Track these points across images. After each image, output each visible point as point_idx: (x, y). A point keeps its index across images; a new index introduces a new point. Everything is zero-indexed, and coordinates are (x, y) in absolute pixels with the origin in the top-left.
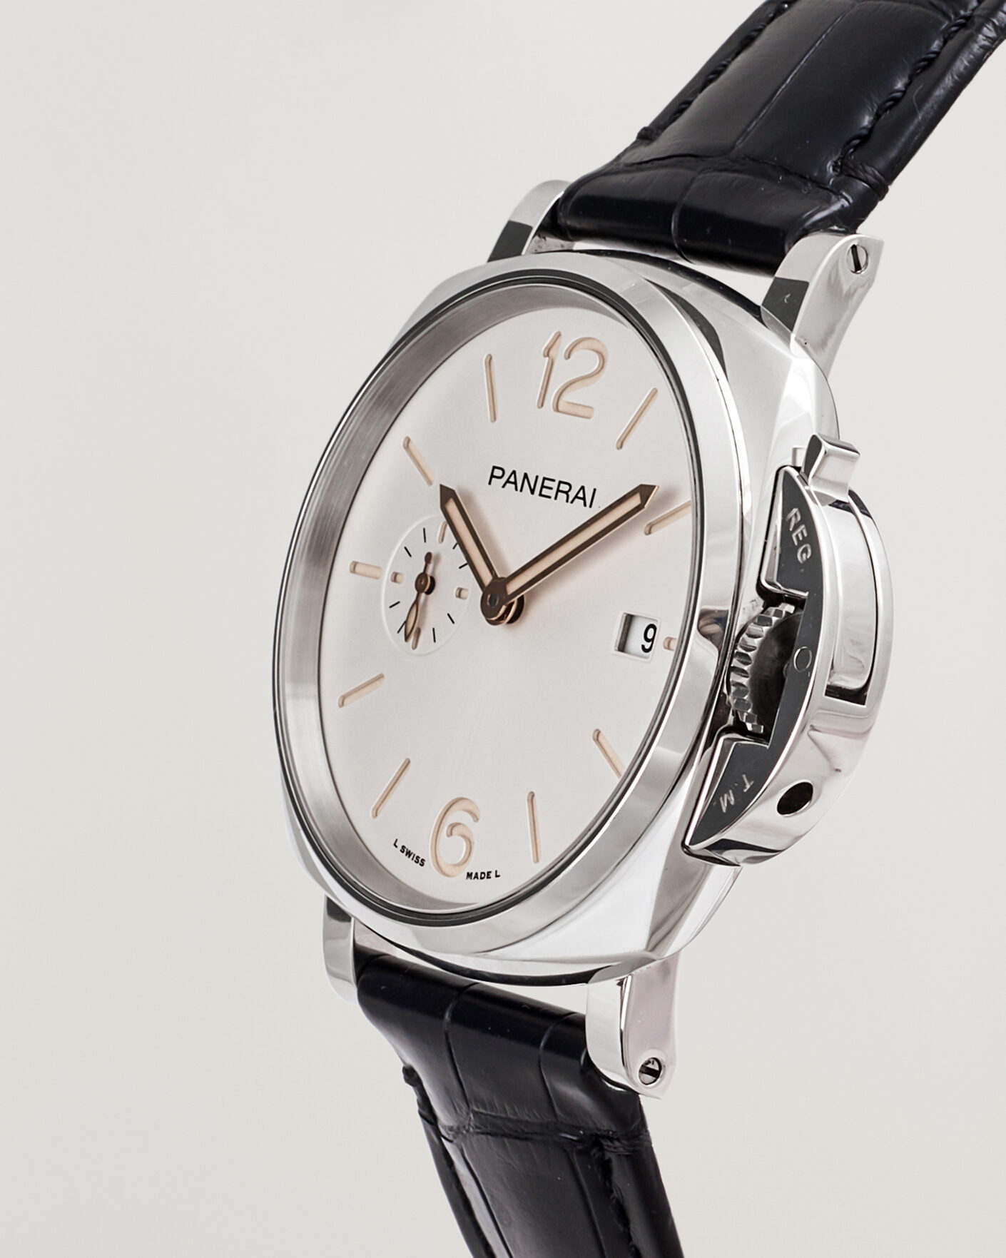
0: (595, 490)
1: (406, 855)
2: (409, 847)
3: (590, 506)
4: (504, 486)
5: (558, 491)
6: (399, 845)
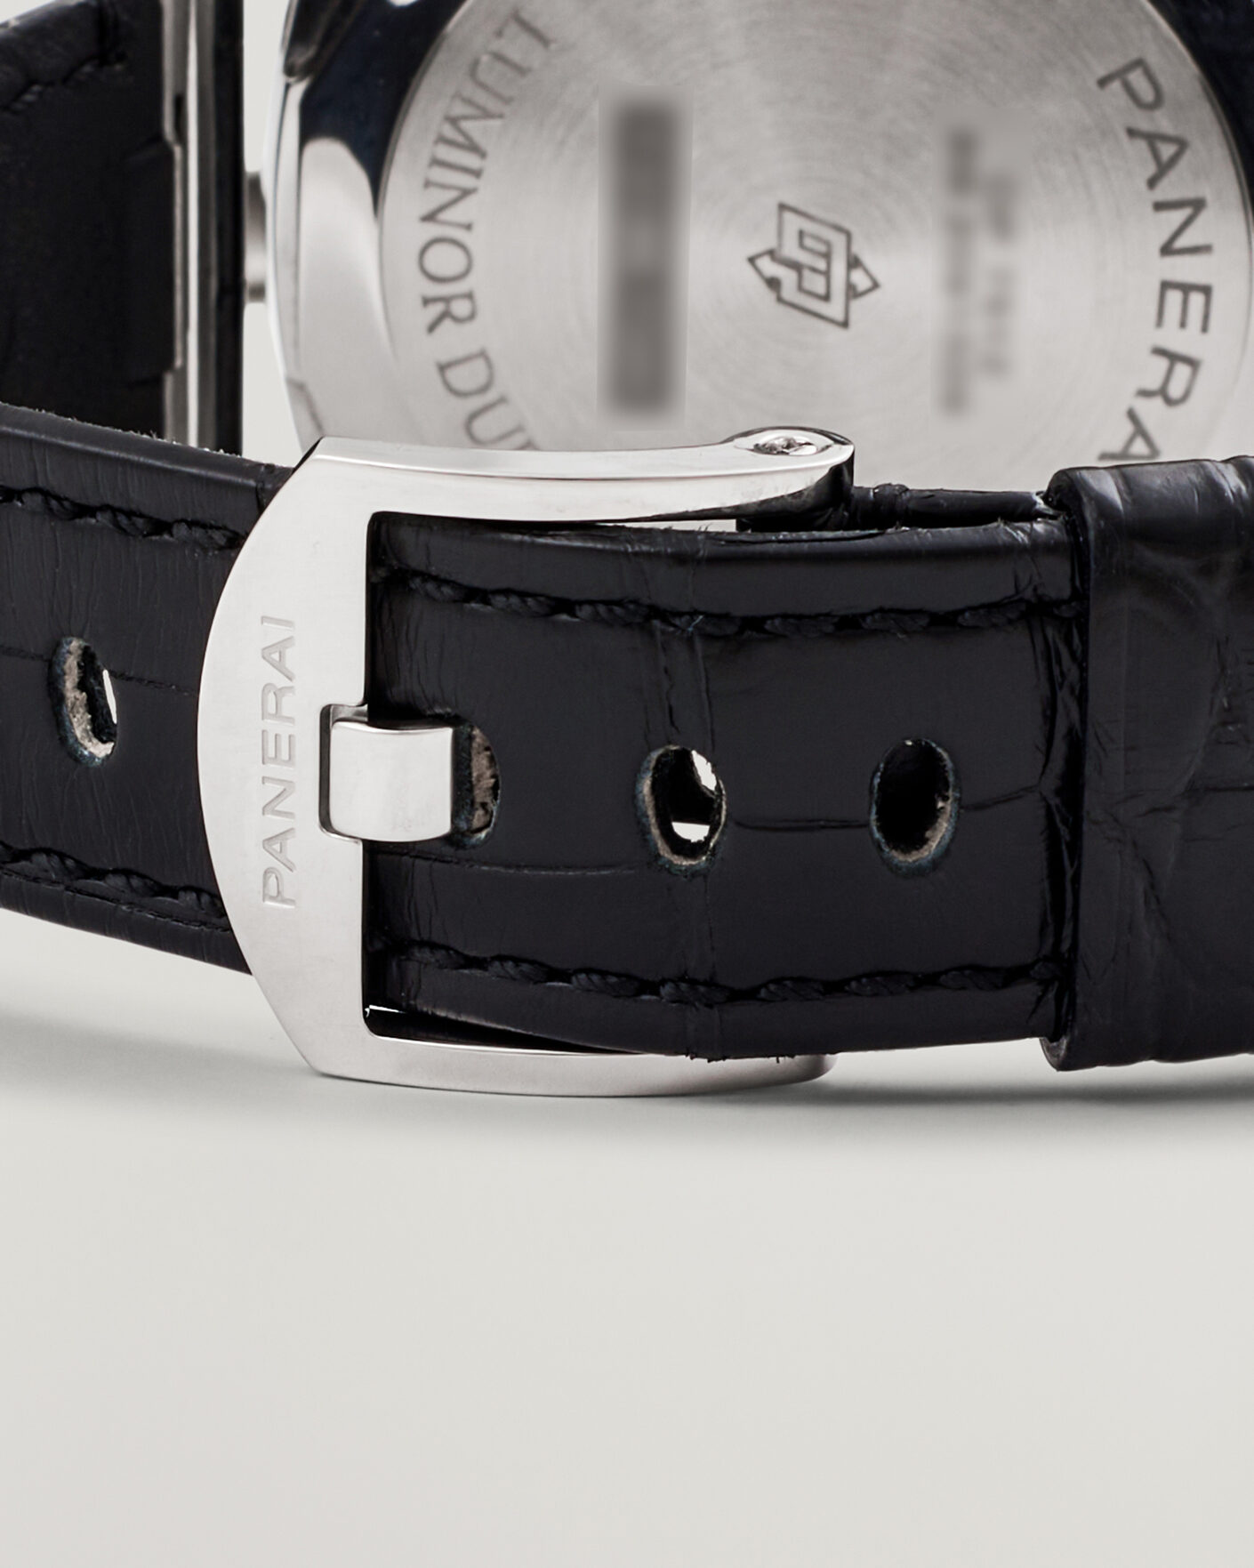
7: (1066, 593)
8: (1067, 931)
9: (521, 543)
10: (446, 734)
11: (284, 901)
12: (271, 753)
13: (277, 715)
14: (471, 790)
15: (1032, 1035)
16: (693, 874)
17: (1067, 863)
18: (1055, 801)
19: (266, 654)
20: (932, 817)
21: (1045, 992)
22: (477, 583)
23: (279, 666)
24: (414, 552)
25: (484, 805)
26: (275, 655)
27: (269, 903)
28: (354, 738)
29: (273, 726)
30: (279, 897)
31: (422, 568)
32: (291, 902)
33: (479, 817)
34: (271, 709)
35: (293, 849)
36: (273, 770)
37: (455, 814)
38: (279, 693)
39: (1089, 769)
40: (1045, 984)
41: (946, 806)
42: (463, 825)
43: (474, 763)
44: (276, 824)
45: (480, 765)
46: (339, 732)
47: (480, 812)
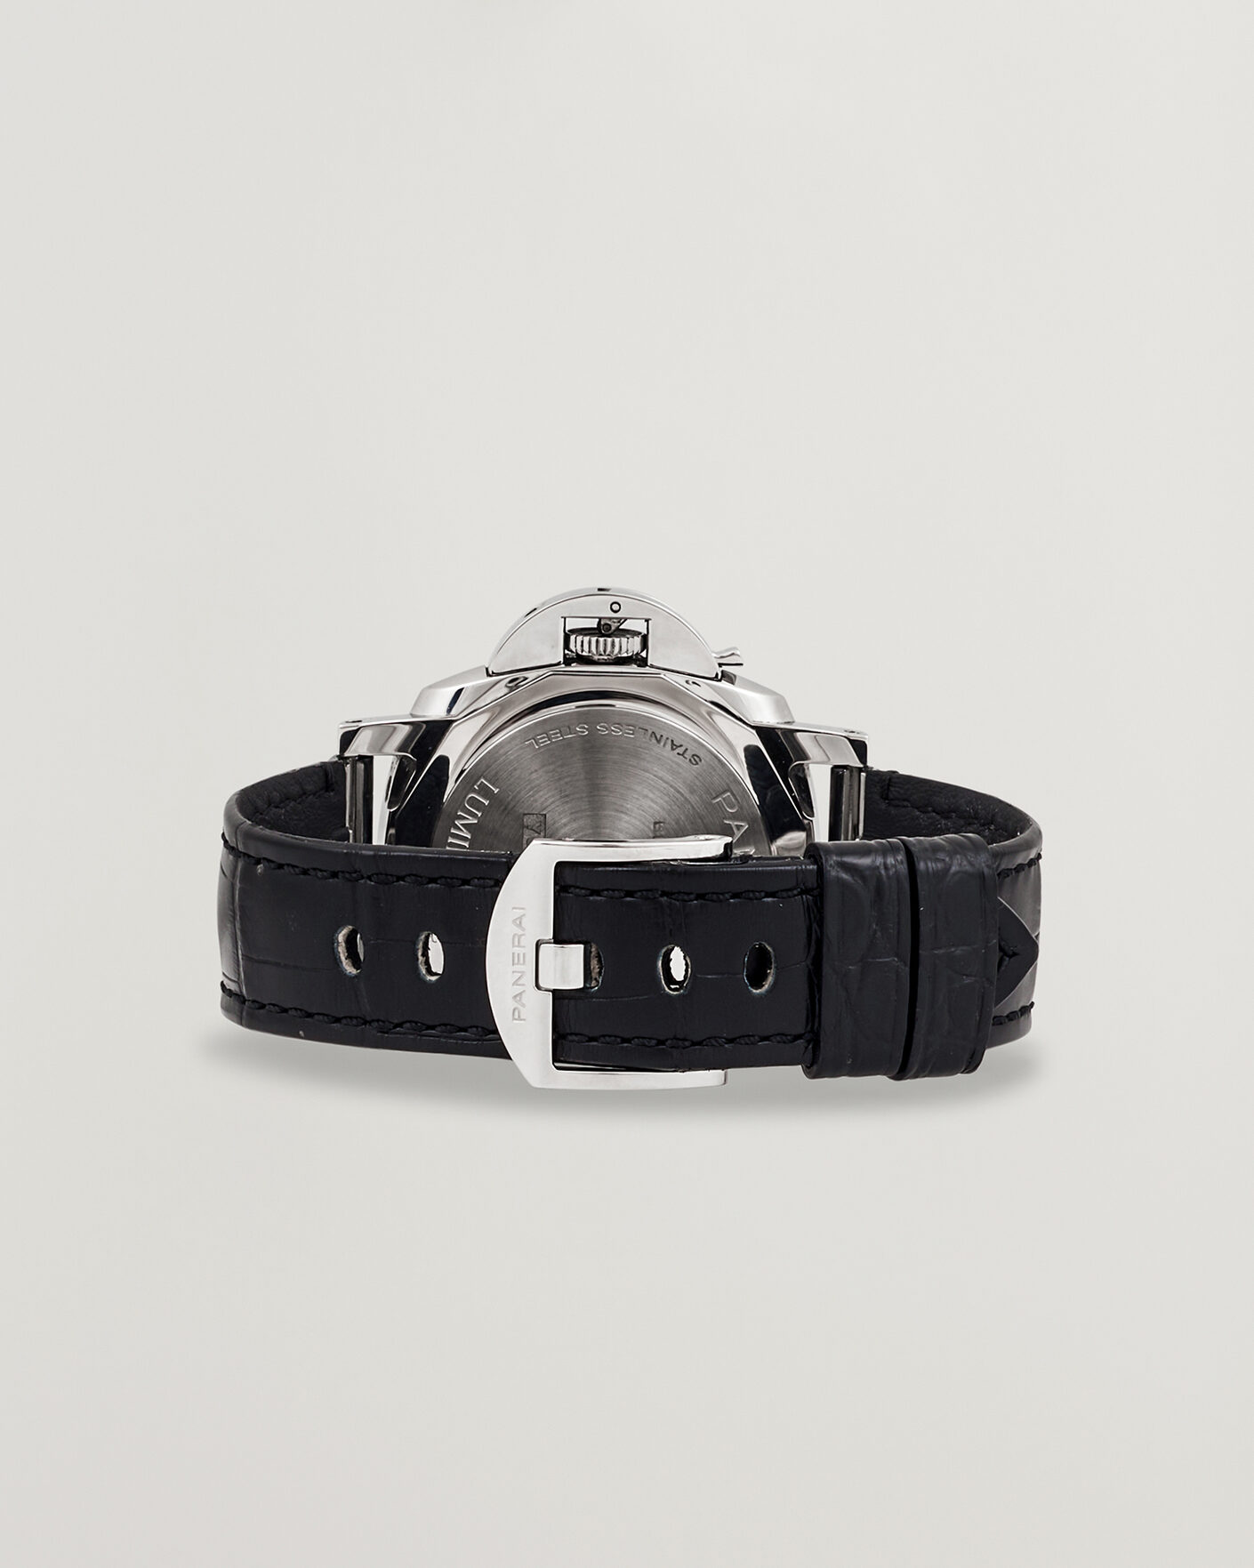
7: (815, 885)
8: (817, 1020)
9: (613, 871)
10: (581, 947)
11: (521, 1020)
12: (516, 961)
13: (519, 946)
14: (591, 973)
15: (799, 1064)
16: (679, 995)
17: (816, 993)
18: (811, 967)
19: (514, 921)
20: (765, 977)
21: (809, 1045)
22: (595, 888)
23: (520, 925)
24: (569, 879)
25: (596, 979)
26: (518, 922)
27: (515, 1021)
28: (548, 950)
29: (517, 950)
30: (519, 1019)
31: (574, 884)
32: (524, 1020)
33: (594, 983)
34: (516, 943)
35: (525, 999)
36: (517, 968)
37: (585, 982)
38: (520, 936)
39: (825, 949)
40: (808, 1042)
41: (771, 972)
42: (588, 986)
43: (592, 963)
44: (518, 989)
45: (594, 963)
46: (543, 947)
47: (594, 982)
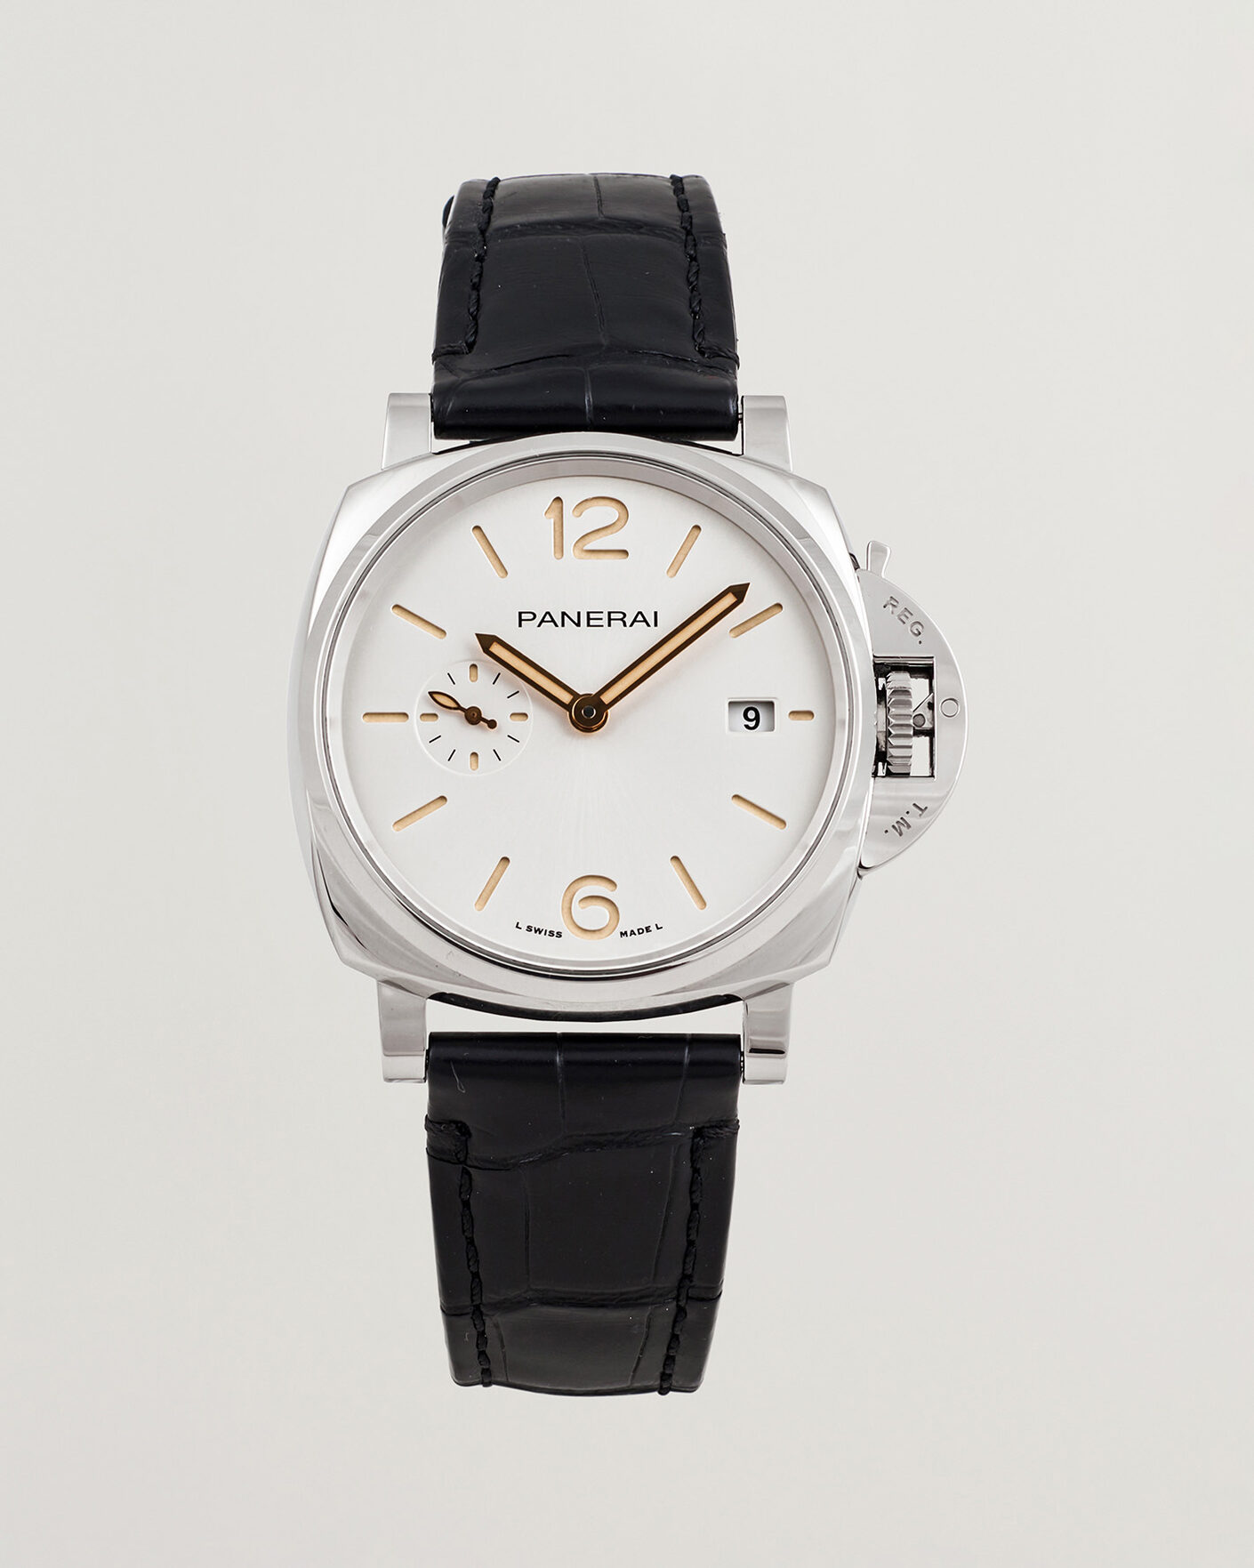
0: (656, 613)
1: (536, 932)
2: (535, 925)
3: (656, 625)
4: (539, 626)
5: (610, 619)
6: (524, 926)
